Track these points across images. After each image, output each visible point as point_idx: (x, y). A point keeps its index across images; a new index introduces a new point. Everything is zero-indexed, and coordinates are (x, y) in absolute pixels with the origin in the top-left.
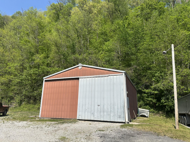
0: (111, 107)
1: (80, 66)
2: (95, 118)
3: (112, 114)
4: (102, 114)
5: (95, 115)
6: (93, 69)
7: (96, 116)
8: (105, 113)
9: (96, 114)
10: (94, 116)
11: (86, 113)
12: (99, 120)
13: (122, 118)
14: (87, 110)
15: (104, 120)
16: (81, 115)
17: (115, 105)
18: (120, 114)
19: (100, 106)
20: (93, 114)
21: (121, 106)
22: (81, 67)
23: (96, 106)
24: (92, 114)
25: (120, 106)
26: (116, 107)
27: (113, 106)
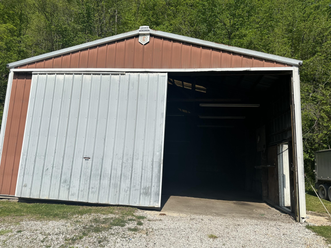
0: (123, 162)
1: (144, 35)
2: (73, 195)
3: (125, 185)
4: (95, 182)
5: (74, 187)
6: (190, 47)
7: (75, 190)
8: (105, 182)
9: (75, 182)
10: (69, 189)
11: (46, 179)
12: (85, 200)
13: (152, 195)
14: (50, 170)
15: (100, 202)
16: (29, 186)
17: (138, 159)
18: (148, 185)
19: (90, 161)
20: (68, 183)
21: (153, 161)
22: (148, 38)
23: (79, 160)
24: (65, 181)
25: (150, 160)
26: (138, 165)
27: (130, 161)
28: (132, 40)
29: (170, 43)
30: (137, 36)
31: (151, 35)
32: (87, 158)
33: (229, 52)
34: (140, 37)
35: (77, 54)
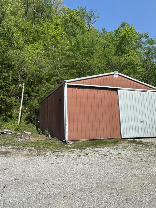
0: (152, 123)
1: (116, 74)
4: (146, 130)
8: (149, 129)
9: (140, 130)
10: (139, 133)
11: (131, 130)
12: (144, 137)
14: (132, 127)
15: (149, 136)
16: (126, 133)
22: (117, 76)
23: (139, 123)
24: (137, 131)
27: (154, 122)
28: (112, 76)
29: (124, 78)
30: (113, 74)
31: (118, 75)
32: (142, 122)
33: (141, 84)
34: (114, 75)
35: (93, 79)
